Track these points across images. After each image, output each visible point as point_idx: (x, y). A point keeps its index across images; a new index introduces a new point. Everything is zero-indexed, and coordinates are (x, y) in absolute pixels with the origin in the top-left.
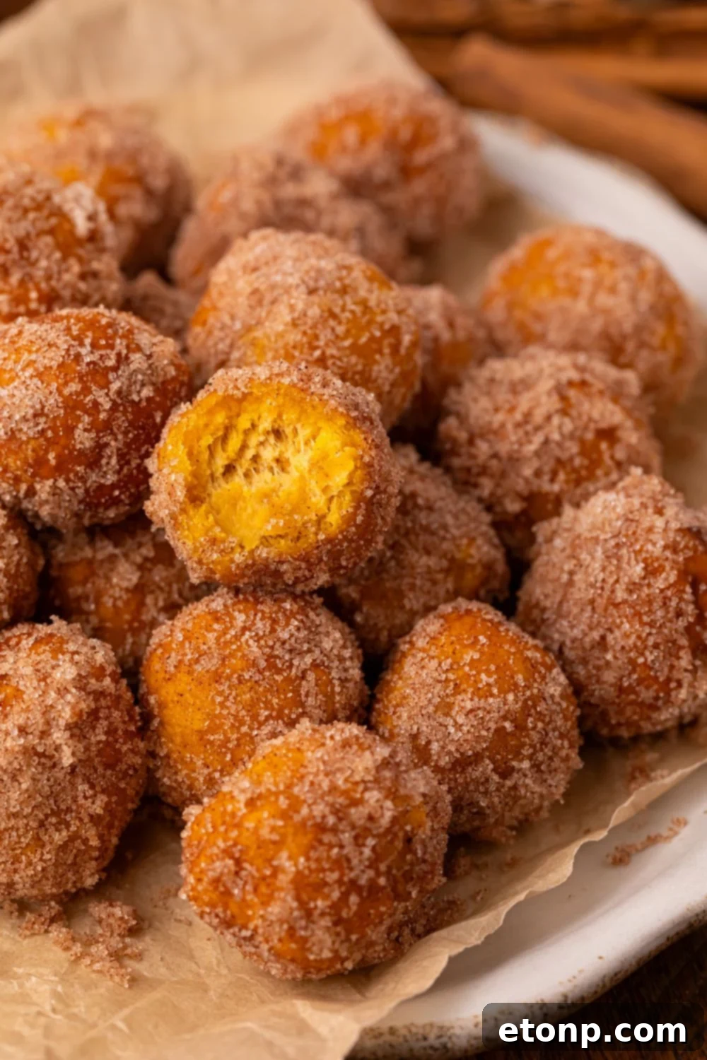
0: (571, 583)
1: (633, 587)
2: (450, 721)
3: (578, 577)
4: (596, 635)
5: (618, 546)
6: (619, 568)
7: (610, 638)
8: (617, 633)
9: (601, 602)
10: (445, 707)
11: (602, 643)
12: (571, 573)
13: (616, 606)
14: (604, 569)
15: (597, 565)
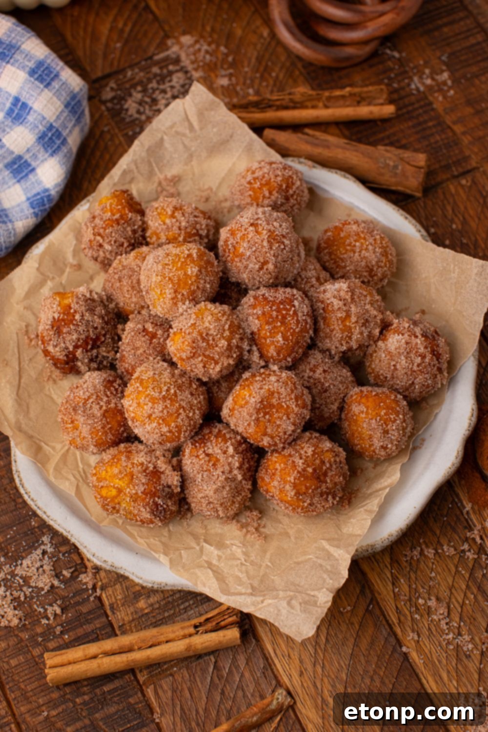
0: (396, 369)
1: (418, 365)
2: (390, 435)
3: (398, 367)
4: (410, 382)
5: (408, 353)
6: (412, 360)
7: (415, 382)
8: (418, 379)
9: (409, 373)
10: (386, 432)
11: (413, 383)
12: (394, 366)
13: (414, 371)
14: (406, 362)
15: (404, 362)
